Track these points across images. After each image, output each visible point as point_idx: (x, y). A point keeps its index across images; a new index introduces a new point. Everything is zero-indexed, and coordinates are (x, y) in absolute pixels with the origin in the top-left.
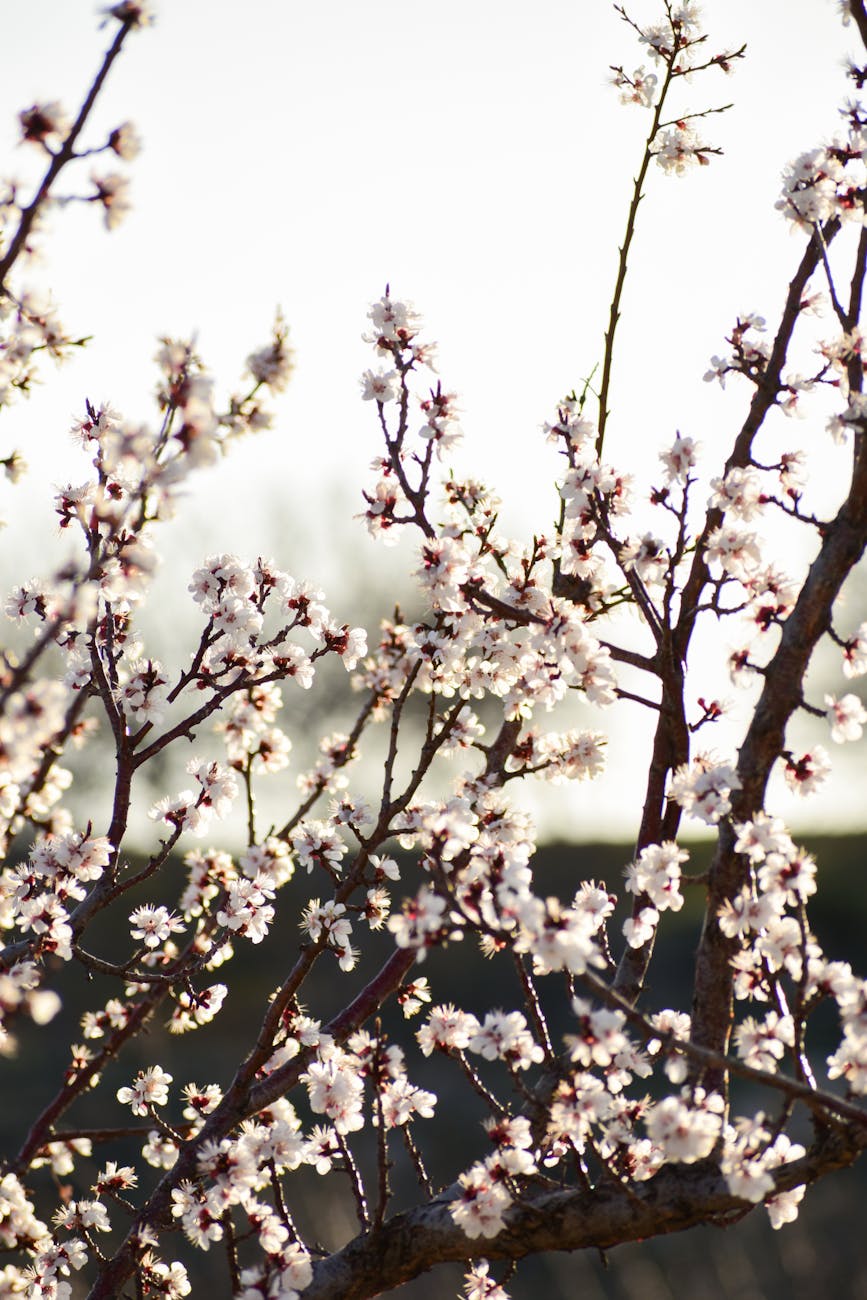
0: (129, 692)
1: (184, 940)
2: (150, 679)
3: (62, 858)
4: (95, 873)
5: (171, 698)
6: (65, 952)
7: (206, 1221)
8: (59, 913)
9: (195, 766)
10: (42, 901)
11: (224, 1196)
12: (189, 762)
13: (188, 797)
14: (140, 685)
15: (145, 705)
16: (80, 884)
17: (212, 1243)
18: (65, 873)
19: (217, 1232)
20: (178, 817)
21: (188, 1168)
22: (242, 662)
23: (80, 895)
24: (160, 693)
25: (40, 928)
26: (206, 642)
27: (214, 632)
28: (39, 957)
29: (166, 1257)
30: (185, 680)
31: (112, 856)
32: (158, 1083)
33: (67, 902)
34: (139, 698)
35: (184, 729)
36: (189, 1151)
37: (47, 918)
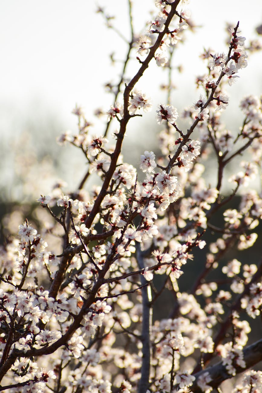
0: (221, 141)
1: (242, 220)
2: (227, 137)
3: (202, 196)
4: (213, 200)
5: (235, 142)
6: (204, 226)
7: (254, 309)
8: (202, 214)
9: (243, 164)
10: (196, 210)
11: (259, 301)
12: (241, 163)
13: (241, 174)
14: (224, 139)
15: (226, 145)
16: (208, 204)
17: (257, 316)
18: (203, 200)
19: (258, 312)
20: (239, 181)
21: (247, 292)
22: (257, 130)
23: (208, 208)
24: (231, 141)
25: (195, 219)
26: (245, 123)
27: (247, 120)
28: (196, 228)
29: (241, 319)
30: (239, 136)
31: (218, 195)
32: (236, 266)
33: (204, 210)
34: (224, 143)
35: (239, 152)
36: (247, 287)
37: (198, 215)
